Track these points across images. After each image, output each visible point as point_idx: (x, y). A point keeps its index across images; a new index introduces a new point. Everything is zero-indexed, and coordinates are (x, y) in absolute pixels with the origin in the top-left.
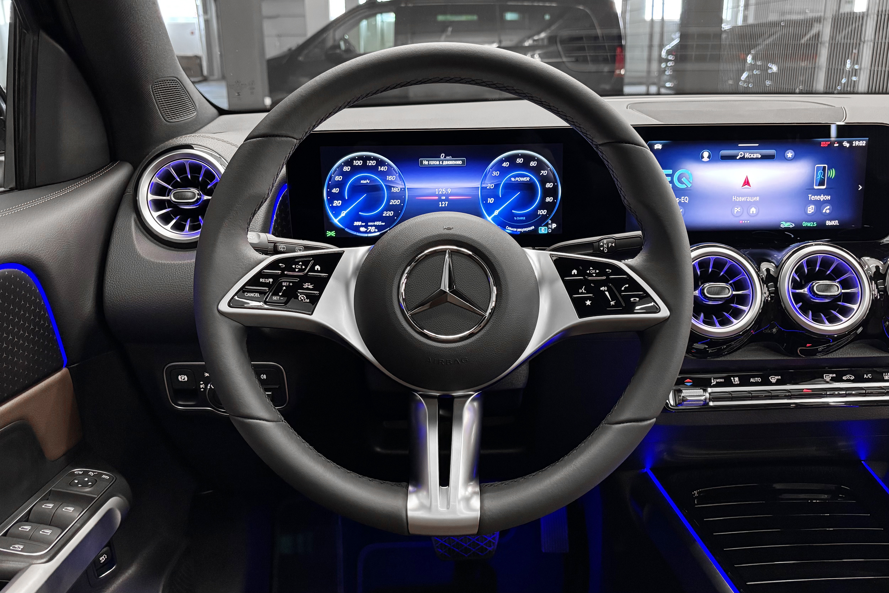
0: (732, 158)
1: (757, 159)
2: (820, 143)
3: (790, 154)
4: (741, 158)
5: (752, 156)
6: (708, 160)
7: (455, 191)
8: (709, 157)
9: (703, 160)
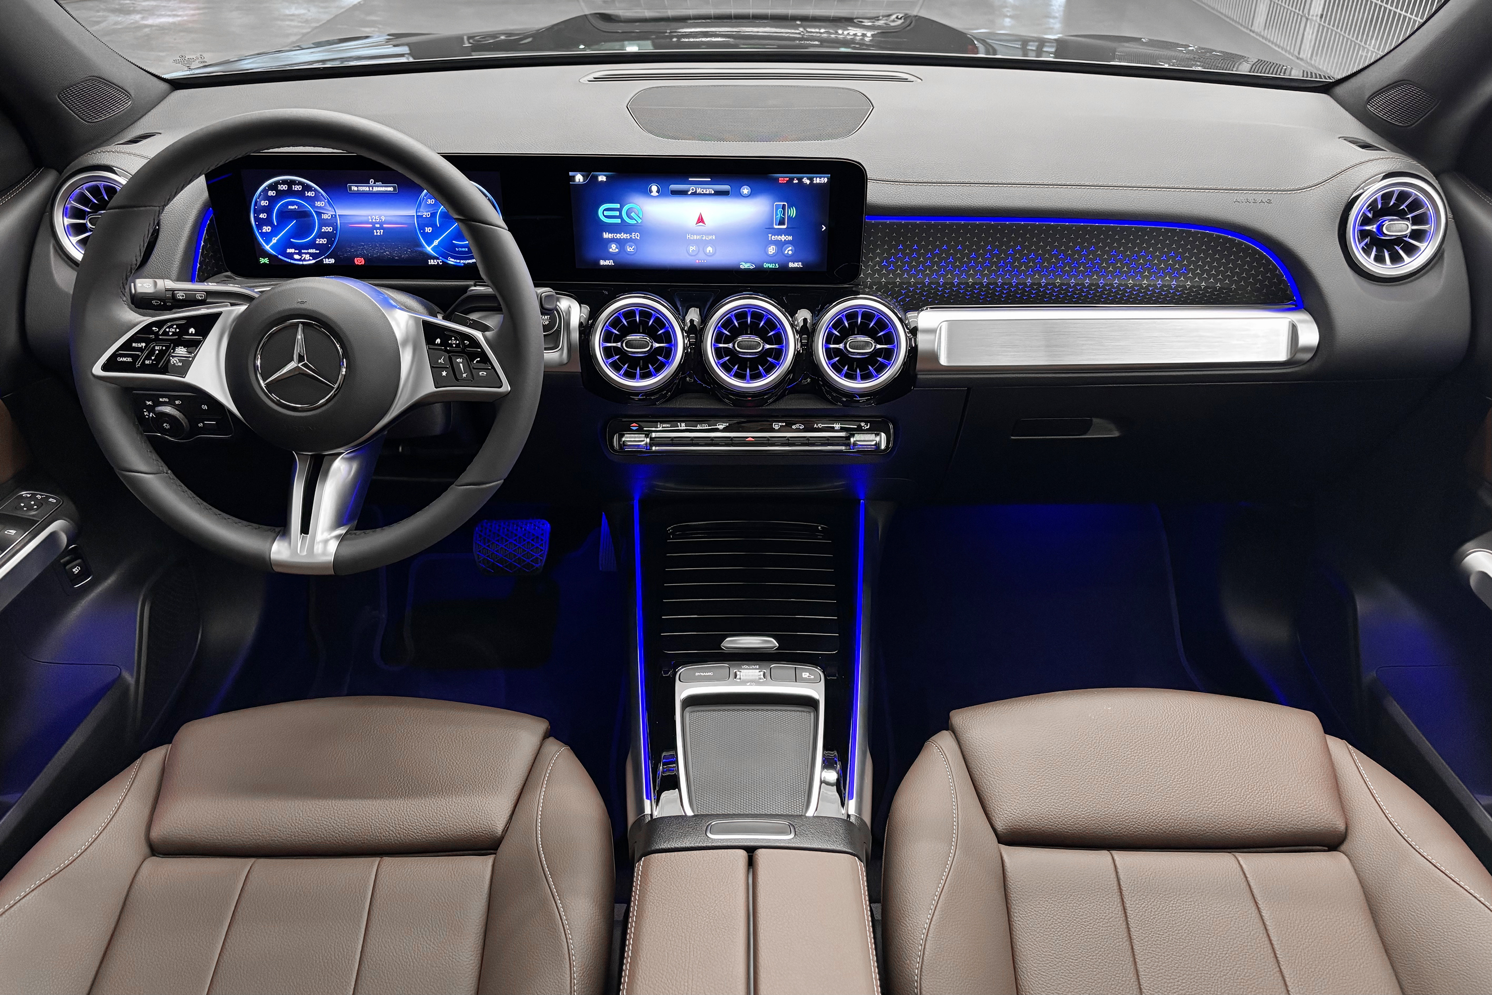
0: (683, 193)
1: (710, 194)
2: (777, 179)
3: (746, 190)
4: (693, 194)
5: (705, 192)
6: (657, 194)
7: (389, 219)
8: (658, 192)
9: (652, 194)
